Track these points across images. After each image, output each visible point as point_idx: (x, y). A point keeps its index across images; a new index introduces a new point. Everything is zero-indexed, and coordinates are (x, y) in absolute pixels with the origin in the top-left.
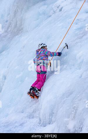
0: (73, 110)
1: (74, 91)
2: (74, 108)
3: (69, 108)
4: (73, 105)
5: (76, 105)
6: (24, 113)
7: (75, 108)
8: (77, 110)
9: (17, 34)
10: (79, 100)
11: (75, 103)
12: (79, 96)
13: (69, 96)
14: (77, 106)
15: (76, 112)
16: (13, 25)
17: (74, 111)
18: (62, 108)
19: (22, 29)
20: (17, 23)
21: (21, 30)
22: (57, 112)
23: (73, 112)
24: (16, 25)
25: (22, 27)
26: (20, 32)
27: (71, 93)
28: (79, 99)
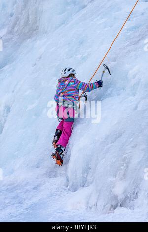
0: (123, 163)
1: (124, 132)
2: (124, 160)
3: (115, 159)
4: (123, 155)
5: (129, 155)
6: (41, 168)
7: (127, 161)
8: (129, 163)
9: (29, 37)
10: (133, 147)
11: (127, 151)
12: (132, 141)
13: (116, 139)
14: (129, 157)
15: (127, 167)
16: (22, 22)
17: (125, 165)
18: (104, 160)
19: (38, 27)
20: (28, 18)
21: (35, 30)
22: (96, 166)
23: (122, 167)
24: (28, 21)
25: (38, 24)
26: (34, 32)
27: (120, 135)
28: (132, 145)
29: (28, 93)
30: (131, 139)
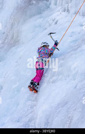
0: (68, 119)
1: (69, 102)
3: (64, 117)
4: (68, 115)
5: (71, 115)
6: (20, 122)
7: (70, 118)
8: (72, 119)
9: (14, 46)
10: (74, 110)
11: (70, 113)
12: (73, 107)
13: (64, 105)
14: (72, 116)
15: (71, 122)
16: (10, 37)
17: (69, 121)
18: (57, 118)
19: (19, 40)
20: (13, 35)
21: (17, 42)
22: (52, 121)
23: (68, 122)
24: (13, 36)
25: (19, 39)
26: (17, 43)
27: (66, 103)
29: (13, 78)
30: (73, 106)
